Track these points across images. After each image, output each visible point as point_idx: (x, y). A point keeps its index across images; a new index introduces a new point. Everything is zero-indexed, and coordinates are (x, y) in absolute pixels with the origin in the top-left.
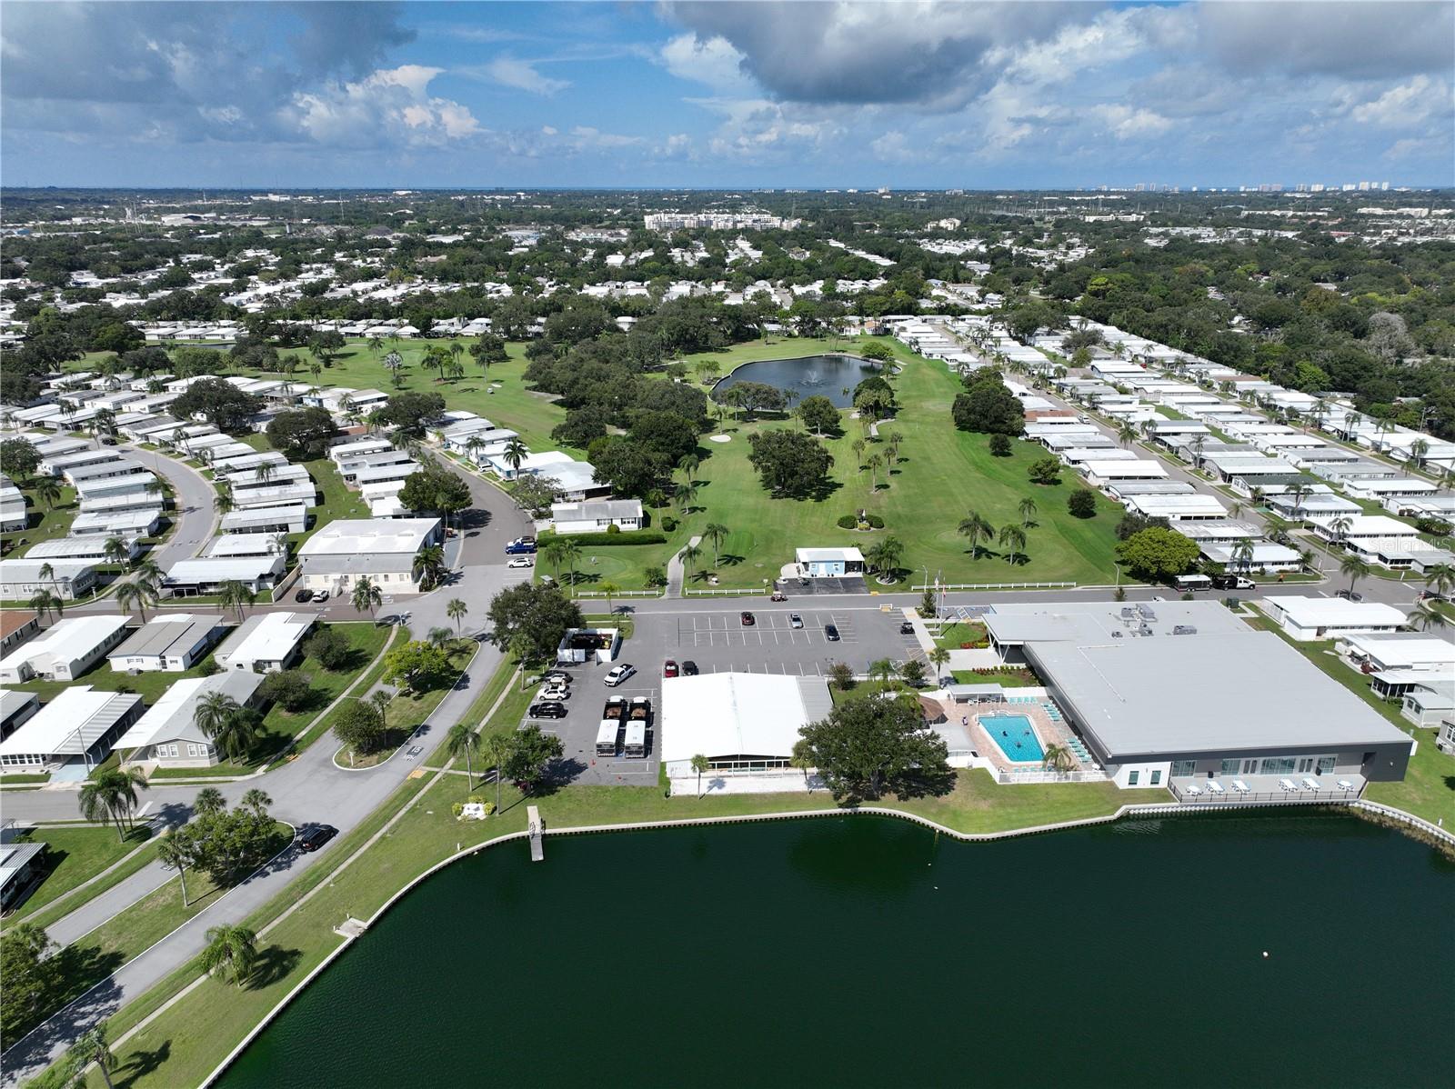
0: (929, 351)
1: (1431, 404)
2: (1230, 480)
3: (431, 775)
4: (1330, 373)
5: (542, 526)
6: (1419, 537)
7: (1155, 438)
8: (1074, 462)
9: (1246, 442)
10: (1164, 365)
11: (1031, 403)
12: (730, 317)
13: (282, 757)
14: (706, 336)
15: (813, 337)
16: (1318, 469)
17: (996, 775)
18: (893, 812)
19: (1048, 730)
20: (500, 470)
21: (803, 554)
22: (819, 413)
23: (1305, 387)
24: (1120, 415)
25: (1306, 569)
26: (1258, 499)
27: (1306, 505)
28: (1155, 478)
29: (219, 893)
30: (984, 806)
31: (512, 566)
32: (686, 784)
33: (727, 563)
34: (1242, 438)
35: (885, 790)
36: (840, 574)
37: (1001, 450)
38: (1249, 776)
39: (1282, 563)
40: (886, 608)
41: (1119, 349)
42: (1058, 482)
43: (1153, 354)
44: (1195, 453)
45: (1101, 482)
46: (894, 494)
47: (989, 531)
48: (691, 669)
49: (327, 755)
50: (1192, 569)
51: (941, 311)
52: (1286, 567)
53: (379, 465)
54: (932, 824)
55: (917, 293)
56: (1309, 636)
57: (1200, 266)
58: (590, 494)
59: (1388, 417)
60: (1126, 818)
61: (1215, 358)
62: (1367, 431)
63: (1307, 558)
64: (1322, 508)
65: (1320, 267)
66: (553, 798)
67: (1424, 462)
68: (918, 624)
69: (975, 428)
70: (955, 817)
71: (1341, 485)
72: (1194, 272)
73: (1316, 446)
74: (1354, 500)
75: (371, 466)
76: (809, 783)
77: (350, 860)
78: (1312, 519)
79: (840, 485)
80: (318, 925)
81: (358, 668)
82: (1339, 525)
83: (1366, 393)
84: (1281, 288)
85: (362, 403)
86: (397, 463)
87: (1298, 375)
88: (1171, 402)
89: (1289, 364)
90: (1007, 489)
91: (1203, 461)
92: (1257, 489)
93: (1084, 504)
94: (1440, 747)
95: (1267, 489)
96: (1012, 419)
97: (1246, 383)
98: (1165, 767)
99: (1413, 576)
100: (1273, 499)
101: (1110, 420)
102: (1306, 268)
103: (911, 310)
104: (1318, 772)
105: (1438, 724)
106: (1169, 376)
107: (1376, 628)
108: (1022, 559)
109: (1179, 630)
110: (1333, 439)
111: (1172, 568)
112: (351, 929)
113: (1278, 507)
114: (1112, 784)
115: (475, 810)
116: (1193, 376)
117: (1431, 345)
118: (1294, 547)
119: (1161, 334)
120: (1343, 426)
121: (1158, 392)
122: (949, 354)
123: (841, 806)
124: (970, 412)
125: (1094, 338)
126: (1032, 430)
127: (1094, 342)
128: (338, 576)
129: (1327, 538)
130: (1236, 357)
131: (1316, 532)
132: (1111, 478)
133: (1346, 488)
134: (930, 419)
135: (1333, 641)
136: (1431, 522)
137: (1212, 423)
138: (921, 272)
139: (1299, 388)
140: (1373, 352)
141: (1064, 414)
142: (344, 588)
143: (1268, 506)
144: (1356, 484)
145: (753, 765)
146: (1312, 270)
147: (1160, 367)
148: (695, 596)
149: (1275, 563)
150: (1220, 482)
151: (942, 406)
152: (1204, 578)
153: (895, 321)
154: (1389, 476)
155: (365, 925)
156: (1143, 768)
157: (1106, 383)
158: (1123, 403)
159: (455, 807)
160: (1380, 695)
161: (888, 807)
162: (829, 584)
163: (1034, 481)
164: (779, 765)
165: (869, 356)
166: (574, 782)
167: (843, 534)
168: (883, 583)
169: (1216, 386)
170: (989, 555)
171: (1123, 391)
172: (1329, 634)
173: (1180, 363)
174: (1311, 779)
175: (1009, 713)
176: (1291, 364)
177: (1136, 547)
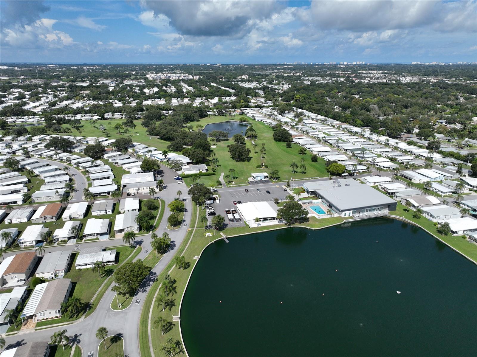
0: (258, 119)
1: (388, 129)
2: (346, 151)
3: (192, 230)
4: (363, 122)
5: (180, 173)
6: (390, 162)
7: (325, 141)
8: (308, 148)
9: (347, 141)
10: (321, 121)
11: (292, 133)
12: (199, 111)
13: (154, 229)
14: (193, 117)
15: (222, 116)
16: (366, 147)
17: (317, 217)
18: (298, 226)
19: (325, 208)
20: (158, 158)
21: (254, 175)
22: (239, 138)
23: (358, 126)
24: (315, 135)
25: (368, 171)
26: (354, 155)
27: (365, 156)
28: (329, 151)
29: (162, 255)
30: (317, 223)
31: (179, 183)
32: (253, 225)
33: (234, 178)
34: (346, 140)
35: (295, 222)
36: (263, 179)
37: (289, 146)
38: (367, 212)
39: (363, 169)
40: (278, 186)
41: (308, 117)
42: (306, 154)
43: (318, 118)
44: (337, 145)
45: (317, 153)
46: (267, 159)
47: (297, 167)
48: (240, 202)
49: (164, 228)
50: (344, 173)
51: (256, 107)
52: (364, 170)
53: (122, 159)
54: (307, 227)
55: (247, 101)
56: (372, 185)
57: (322, 91)
58: (188, 163)
59: (379, 133)
60: (345, 223)
61: (334, 118)
62: (375, 137)
63: (368, 168)
64: (369, 157)
65: (354, 91)
66: (224, 231)
67: (388, 144)
68: (287, 189)
69: (280, 140)
70: (312, 226)
71: (371, 151)
72: (322, 93)
73: (364, 141)
74: (375, 154)
75: (120, 160)
76: (279, 222)
77: (187, 246)
78: (367, 159)
79: (252, 158)
80: (190, 258)
81: (157, 209)
82: (374, 160)
83: (373, 127)
84: (345, 97)
85: (102, 141)
86: (127, 158)
87: (356, 123)
88: (326, 131)
89: (353, 120)
90: (293, 156)
91: (339, 146)
92: (353, 153)
93: (315, 159)
94: (401, 204)
95: (356, 152)
96: (289, 138)
97: (345, 126)
98: (351, 212)
99: (391, 171)
100: (357, 155)
101: (312, 137)
102: (350, 91)
103: (247, 106)
104: (380, 210)
105: (400, 200)
106: (323, 124)
107: (386, 182)
108: (305, 173)
109: (346, 185)
110: (367, 139)
111: (341, 172)
112: (197, 258)
113: (359, 157)
114: (341, 217)
115: (209, 234)
116: (329, 124)
117: (385, 113)
118: (365, 166)
119: (318, 112)
120: (369, 136)
121: (322, 129)
122: (264, 120)
123: (287, 226)
124: (278, 136)
125: (302, 114)
126: (295, 140)
127: (301, 115)
128: (137, 188)
129: (371, 163)
130: (339, 118)
131: (368, 162)
132: (319, 152)
133: (372, 151)
134: (266, 139)
135: (377, 186)
136: (392, 158)
137: (338, 136)
138: (245, 94)
139: (356, 126)
140: (372, 116)
141: (301, 136)
142: (138, 192)
143: (356, 157)
144: (375, 150)
145: (266, 220)
146: (352, 91)
147: (320, 121)
148: (230, 187)
149: (361, 170)
150: (344, 151)
151: (270, 135)
152: (347, 174)
153: (244, 110)
154: (382, 148)
155: (199, 257)
156: (347, 212)
157: (308, 127)
158: (314, 132)
159: (204, 234)
160: (389, 195)
161: (297, 225)
162: (261, 182)
163: (300, 154)
164: (271, 219)
165: (241, 121)
166: (227, 227)
167: (259, 170)
168: (274, 180)
169: (336, 126)
170: (297, 172)
171: (313, 129)
172: (376, 184)
173: (326, 120)
174: (379, 212)
175: (315, 205)
176: (354, 120)
177: (332, 168)
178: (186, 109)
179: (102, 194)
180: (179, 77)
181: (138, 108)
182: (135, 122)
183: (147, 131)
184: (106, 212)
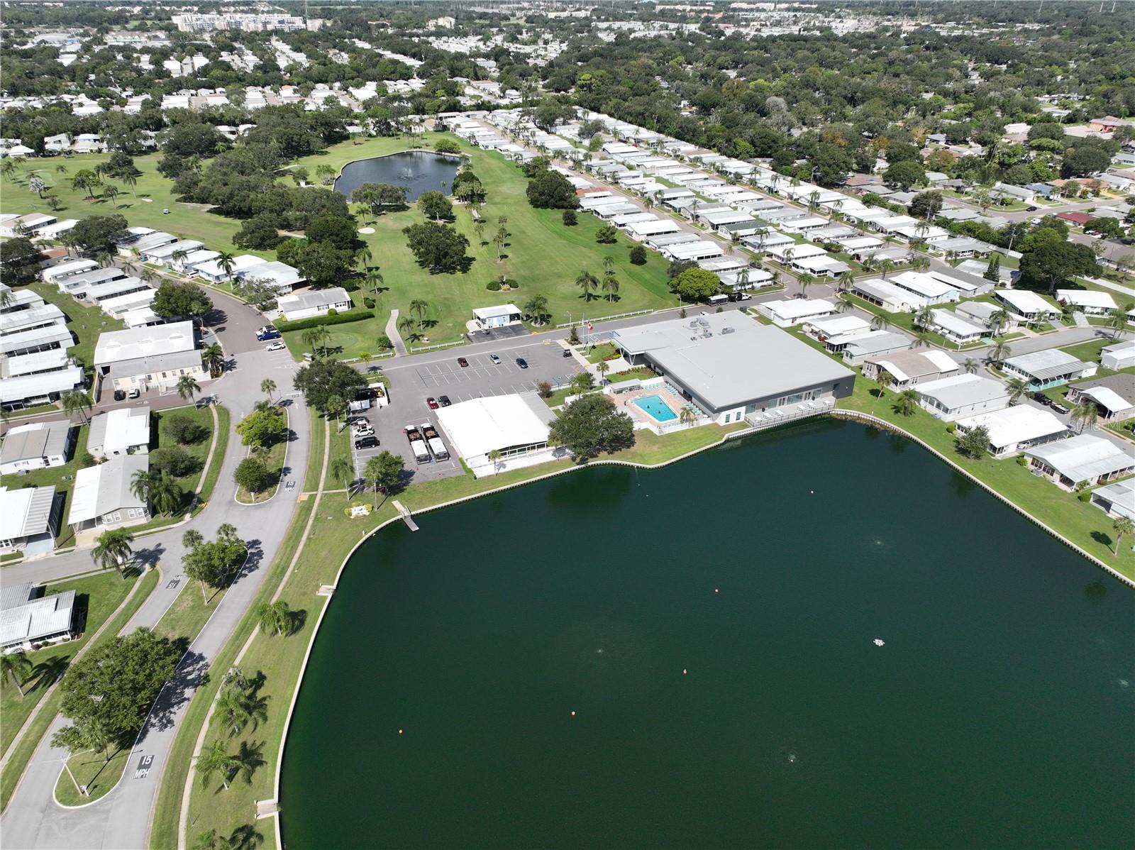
0: (485, 143)
1: (815, 165)
2: (717, 228)
3: (312, 498)
4: (755, 146)
5: (272, 316)
6: (827, 255)
7: (663, 202)
8: (620, 225)
9: (717, 201)
10: (649, 144)
11: (576, 181)
12: (322, 124)
13: (196, 507)
14: (308, 142)
15: (389, 136)
16: (764, 215)
17: (656, 431)
18: (607, 461)
19: (676, 403)
20: (209, 275)
21: (479, 312)
22: (437, 204)
23: (740, 156)
24: (637, 187)
25: (775, 283)
26: (736, 239)
27: (767, 241)
28: (673, 232)
29: (222, 592)
30: (655, 448)
31: (271, 350)
32: (484, 469)
33: (427, 326)
34: (714, 198)
35: (599, 451)
36: (507, 324)
37: (570, 221)
38: (782, 406)
39: (762, 281)
40: (547, 342)
41: (616, 133)
42: (614, 241)
43: (640, 136)
44: (693, 212)
45: (643, 238)
46: (513, 261)
47: (595, 282)
48: (446, 401)
49: (229, 498)
50: (716, 293)
51: (479, 107)
52: (765, 283)
53: (99, 283)
54: (631, 464)
55: (454, 92)
56: (788, 324)
57: (645, 59)
58: (295, 286)
59: (795, 176)
60: (728, 441)
61: (679, 137)
62: (784, 186)
63: (776, 276)
64: (777, 245)
65: (724, 57)
66: (405, 494)
67: (818, 205)
68: (573, 349)
69: (545, 205)
70: (642, 457)
71: (778, 225)
72: (646, 67)
73: (759, 200)
74: (787, 234)
75: (93, 284)
76: (554, 455)
77: (297, 555)
78: (770, 250)
79: (474, 259)
80: (305, 593)
81: (206, 439)
82: (788, 253)
83: (777, 159)
84: (704, 77)
85: (37, 226)
86: (115, 279)
87: (735, 148)
88: (664, 174)
89: (729, 141)
90: (585, 250)
91: (697, 217)
92: (735, 234)
93: (639, 256)
94: (864, 375)
95: (741, 232)
96: (570, 197)
97: (710, 156)
98: (742, 409)
99: (830, 280)
100: (745, 239)
101: (629, 192)
102: (714, 58)
103: (455, 108)
104: (813, 399)
105: (861, 363)
106: (655, 153)
107: (821, 314)
108: (616, 298)
109: (725, 331)
110: (764, 192)
111: (707, 293)
112: (326, 591)
113: (749, 244)
114: (716, 424)
115: (359, 511)
116: (670, 152)
117: (802, 119)
118: (767, 270)
119: (640, 120)
120: (770, 184)
121: (653, 167)
122: (501, 145)
123: (578, 464)
124: (541, 194)
125: (598, 126)
126: (586, 203)
127: (598, 129)
128: (143, 376)
129: (780, 261)
130: (694, 136)
131: (774, 258)
132: (648, 235)
133: (781, 227)
134: (510, 201)
135: (801, 325)
136: (831, 245)
137: (693, 188)
138: (448, 71)
139: (737, 157)
140: (775, 129)
141: (601, 190)
142: (149, 385)
143: (742, 244)
144: (788, 224)
145: (519, 451)
146: (719, 61)
147: (646, 146)
148: (418, 352)
149: (759, 282)
150: (711, 230)
151: (518, 188)
152: (724, 296)
153: (446, 117)
154: (803, 216)
155: (334, 587)
156: (733, 413)
157: (617, 163)
158: (634, 177)
159: (346, 511)
160: (831, 352)
161: (603, 459)
162: (503, 331)
163: (600, 242)
164: (533, 448)
165: (441, 150)
166: (412, 482)
167: (494, 295)
168: (537, 325)
169: (686, 159)
170: (596, 297)
171: (630, 168)
172: (799, 321)
173: (660, 142)
174: (810, 402)
175: (648, 395)
176: (730, 140)
177: (685, 282)
178: (285, 121)
179: (34, 402)
180: (265, 24)
181: (147, 119)
182: (138, 162)
183: (174, 191)
184: (47, 462)
